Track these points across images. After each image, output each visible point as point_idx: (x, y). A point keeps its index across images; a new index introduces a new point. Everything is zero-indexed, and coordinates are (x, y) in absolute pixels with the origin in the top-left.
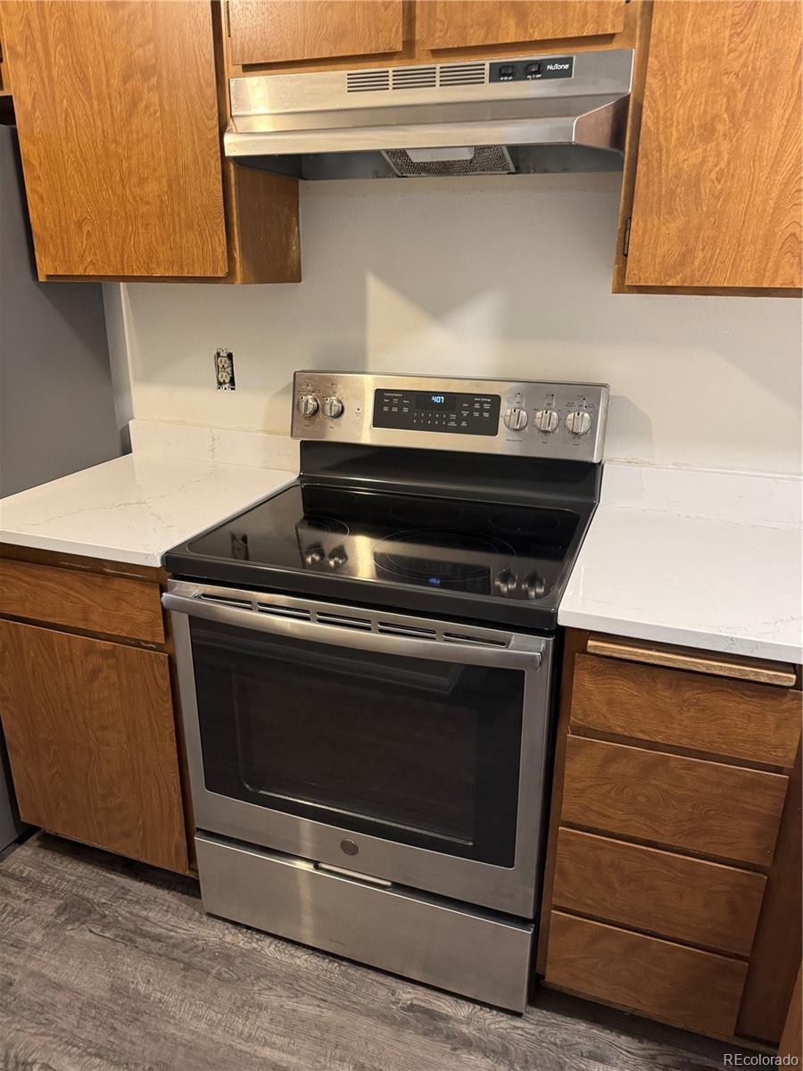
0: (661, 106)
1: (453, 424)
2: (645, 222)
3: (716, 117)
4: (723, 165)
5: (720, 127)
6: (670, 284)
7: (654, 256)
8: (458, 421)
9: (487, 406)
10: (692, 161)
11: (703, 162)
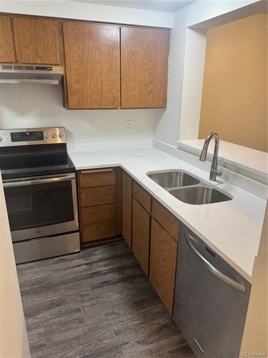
0: (70, 77)
1: (32, 139)
2: (71, 97)
3: (79, 79)
4: (82, 87)
5: (80, 81)
6: (77, 108)
7: (73, 103)
8: (34, 138)
9: (40, 134)
10: (77, 87)
11: (79, 87)
